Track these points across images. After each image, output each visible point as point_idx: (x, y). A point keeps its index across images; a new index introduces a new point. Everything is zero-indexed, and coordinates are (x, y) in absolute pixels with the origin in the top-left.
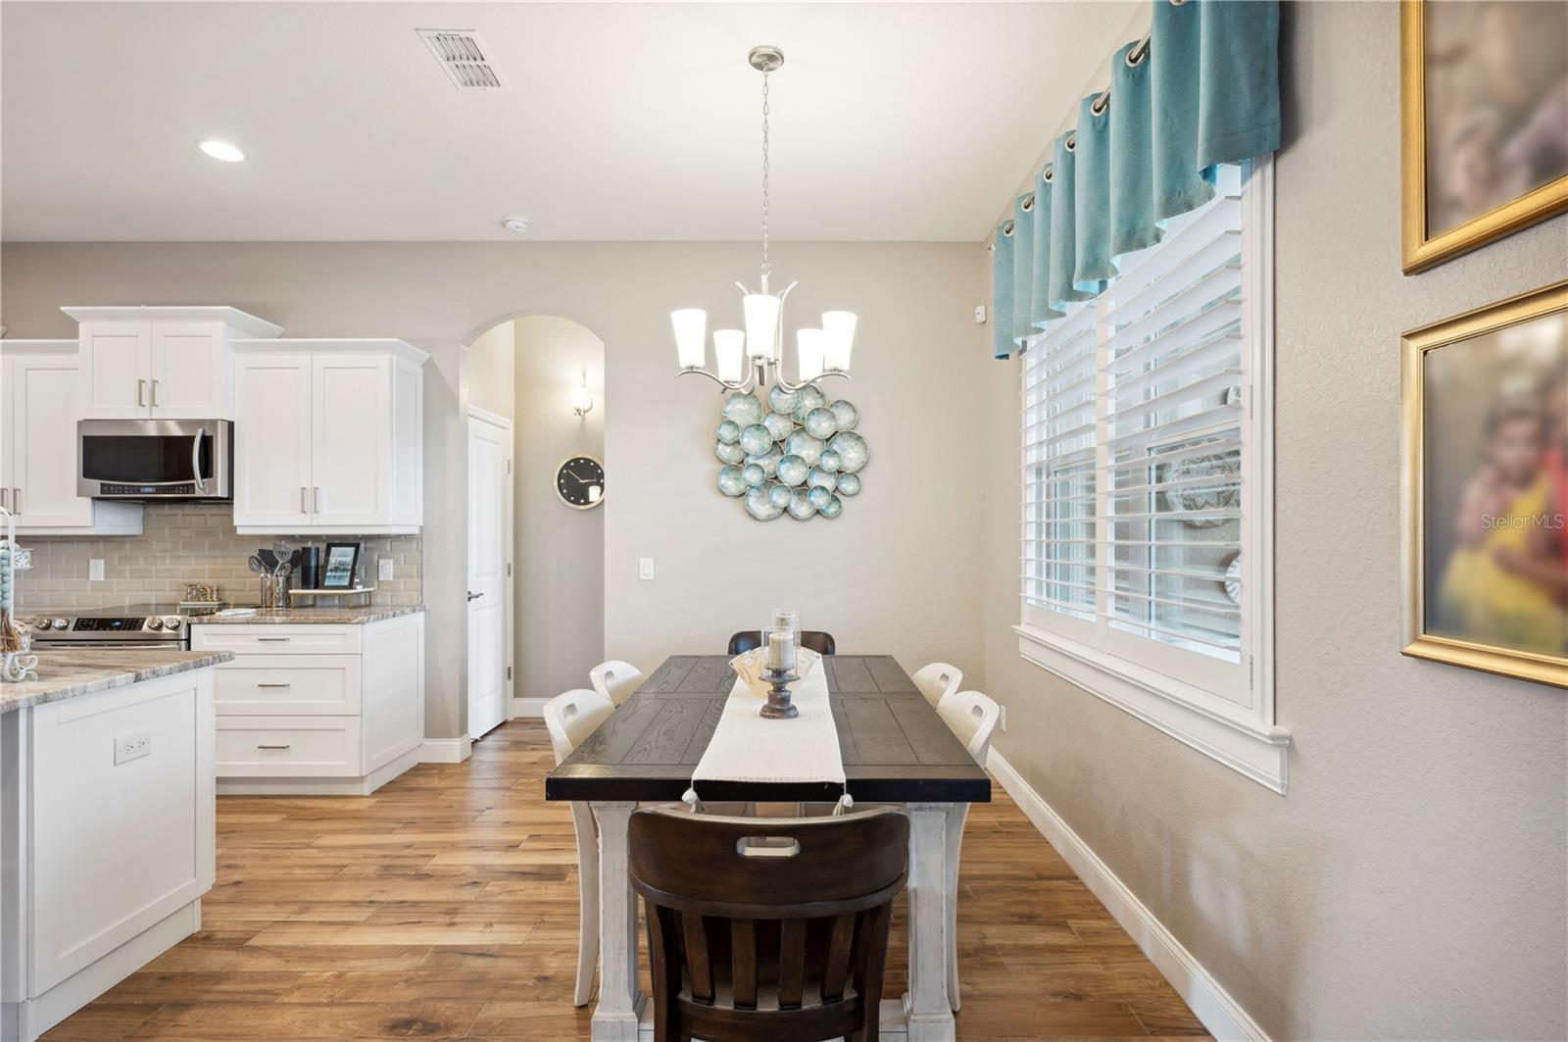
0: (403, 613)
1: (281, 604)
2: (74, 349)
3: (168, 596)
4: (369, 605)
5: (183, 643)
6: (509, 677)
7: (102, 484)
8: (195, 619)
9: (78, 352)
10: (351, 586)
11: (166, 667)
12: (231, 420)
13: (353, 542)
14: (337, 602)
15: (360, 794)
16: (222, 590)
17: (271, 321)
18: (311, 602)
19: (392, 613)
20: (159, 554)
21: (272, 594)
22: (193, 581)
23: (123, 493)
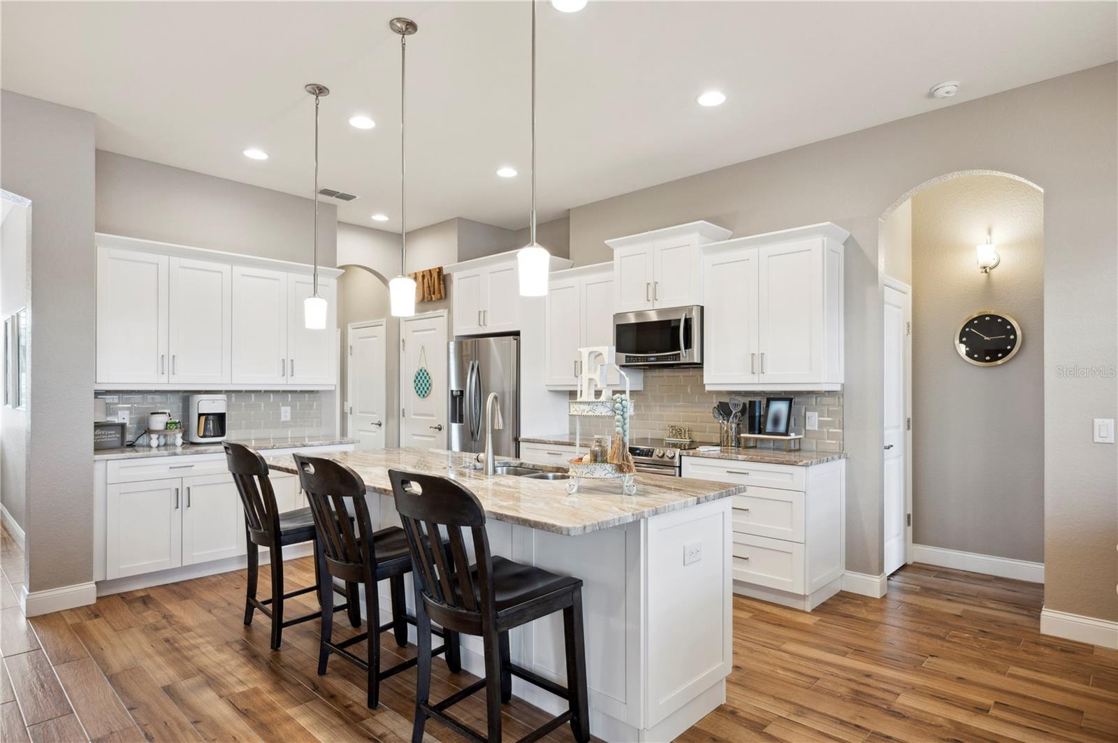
0: (833, 459)
1: (733, 445)
2: (611, 268)
3: (659, 434)
4: (799, 450)
5: (677, 469)
6: (909, 524)
7: (627, 357)
8: (684, 452)
9: (613, 269)
10: (786, 434)
11: (712, 494)
12: (702, 305)
13: (788, 397)
14: (772, 445)
15: (803, 609)
16: (691, 431)
17: (726, 228)
18: (752, 444)
19: (826, 458)
20: (653, 404)
21: (728, 436)
22: (673, 423)
23: (638, 362)
